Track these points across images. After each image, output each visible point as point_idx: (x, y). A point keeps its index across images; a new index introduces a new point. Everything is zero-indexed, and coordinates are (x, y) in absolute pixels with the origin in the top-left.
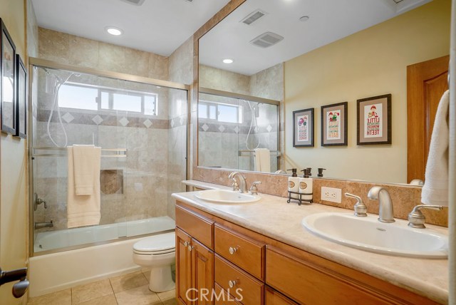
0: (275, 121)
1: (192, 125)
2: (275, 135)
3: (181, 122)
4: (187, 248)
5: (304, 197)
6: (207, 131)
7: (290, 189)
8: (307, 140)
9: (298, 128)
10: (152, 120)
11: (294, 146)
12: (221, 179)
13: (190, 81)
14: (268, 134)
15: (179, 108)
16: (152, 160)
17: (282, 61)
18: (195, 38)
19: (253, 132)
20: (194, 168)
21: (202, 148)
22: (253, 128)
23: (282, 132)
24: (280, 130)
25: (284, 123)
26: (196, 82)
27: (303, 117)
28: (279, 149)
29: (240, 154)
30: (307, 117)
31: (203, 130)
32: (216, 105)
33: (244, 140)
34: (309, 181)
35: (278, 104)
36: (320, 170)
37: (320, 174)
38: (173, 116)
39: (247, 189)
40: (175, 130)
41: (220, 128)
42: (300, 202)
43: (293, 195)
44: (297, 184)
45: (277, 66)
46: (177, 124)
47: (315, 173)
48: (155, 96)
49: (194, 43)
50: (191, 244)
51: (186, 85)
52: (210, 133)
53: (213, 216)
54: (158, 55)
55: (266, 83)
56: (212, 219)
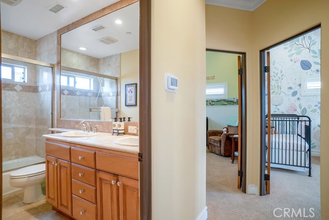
0: (115, 90)
1: (56, 91)
2: (114, 98)
3: (47, 88)
4: (54, 165)
5: (120, 132)
6: (68, 95)
7: (113, 128)
8: (133, 102)
9: (128, 94)
10: (22, 86)
11: (126, 105)
12: (77, 126)
13: (55, 62)
14: (110, 97)
15: (45, 78)
16: (20, 116)
17: (119, 53)
18: (58, 34)
19: (100, 96)
20: (57, 120)
21: (64, 107)
22: (101, 93)
23: (119, 97)
24: (117, 95)
25: (120, 91)
26: (59, 63)
27: (131, 88)
28: (117, 107)
29: (90, 110)
30: (133, 88)
31: (64, 94)
32: (74, 77)
33: (94, 101)
34: (122, 124)
35: (116, 79)
36: (129, 118)
37: (129, 120)
38: (40, 84)
39: (91, 130)
40: (43, 93)
41: (77, 93)
42: (119, 134)
43: (115, 131)
44: (117, 125)
45: (116, 55)
46: (44, 90)
47: (127, 119)
48: (24, 68)
49: (58, 37)
50: (57, 162)
51: (51, 64)
52: (69, 96)
53: (70, 143)
54: (26, 38)
55: (109, 65)
56: (70, 145)
